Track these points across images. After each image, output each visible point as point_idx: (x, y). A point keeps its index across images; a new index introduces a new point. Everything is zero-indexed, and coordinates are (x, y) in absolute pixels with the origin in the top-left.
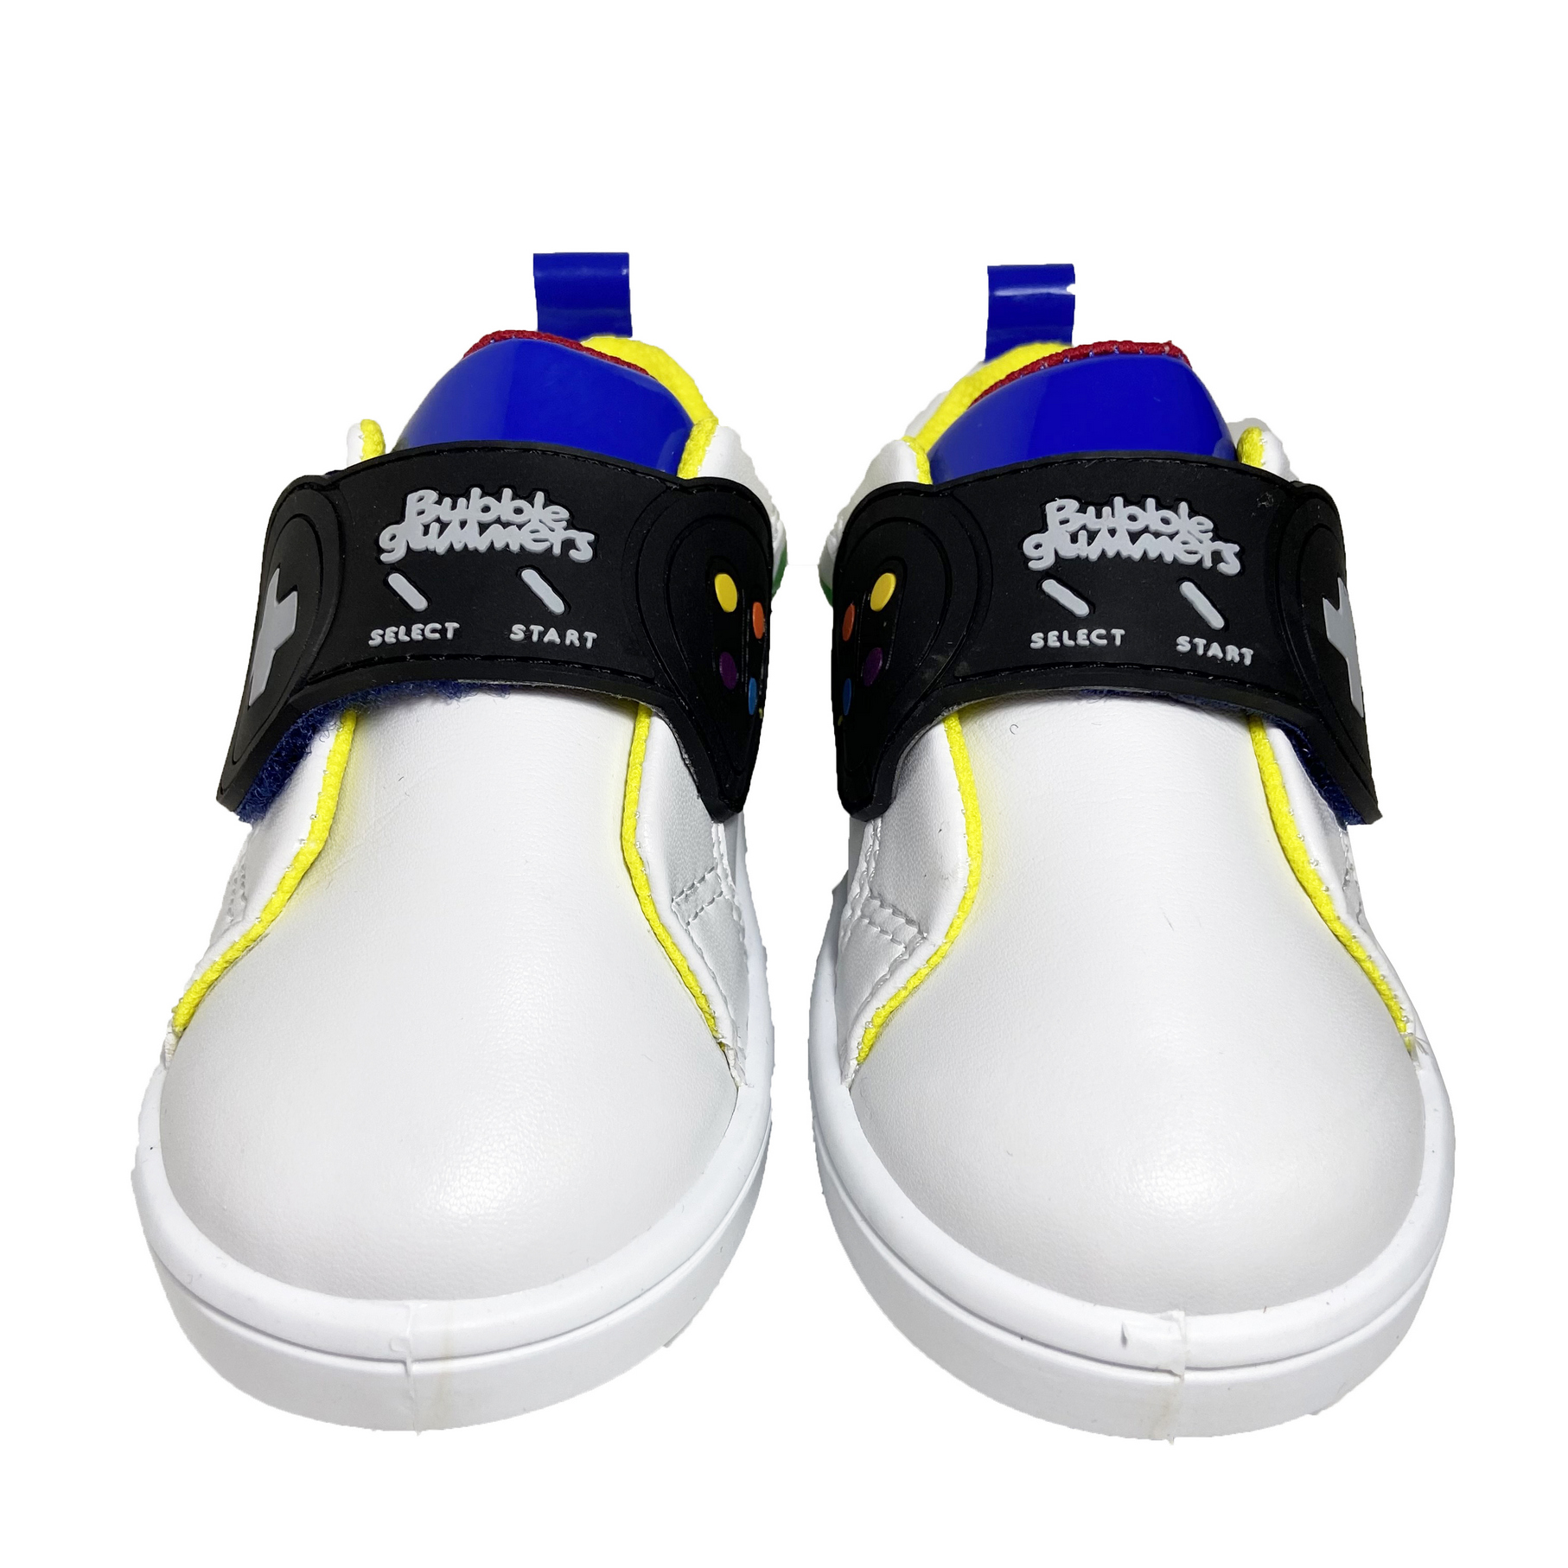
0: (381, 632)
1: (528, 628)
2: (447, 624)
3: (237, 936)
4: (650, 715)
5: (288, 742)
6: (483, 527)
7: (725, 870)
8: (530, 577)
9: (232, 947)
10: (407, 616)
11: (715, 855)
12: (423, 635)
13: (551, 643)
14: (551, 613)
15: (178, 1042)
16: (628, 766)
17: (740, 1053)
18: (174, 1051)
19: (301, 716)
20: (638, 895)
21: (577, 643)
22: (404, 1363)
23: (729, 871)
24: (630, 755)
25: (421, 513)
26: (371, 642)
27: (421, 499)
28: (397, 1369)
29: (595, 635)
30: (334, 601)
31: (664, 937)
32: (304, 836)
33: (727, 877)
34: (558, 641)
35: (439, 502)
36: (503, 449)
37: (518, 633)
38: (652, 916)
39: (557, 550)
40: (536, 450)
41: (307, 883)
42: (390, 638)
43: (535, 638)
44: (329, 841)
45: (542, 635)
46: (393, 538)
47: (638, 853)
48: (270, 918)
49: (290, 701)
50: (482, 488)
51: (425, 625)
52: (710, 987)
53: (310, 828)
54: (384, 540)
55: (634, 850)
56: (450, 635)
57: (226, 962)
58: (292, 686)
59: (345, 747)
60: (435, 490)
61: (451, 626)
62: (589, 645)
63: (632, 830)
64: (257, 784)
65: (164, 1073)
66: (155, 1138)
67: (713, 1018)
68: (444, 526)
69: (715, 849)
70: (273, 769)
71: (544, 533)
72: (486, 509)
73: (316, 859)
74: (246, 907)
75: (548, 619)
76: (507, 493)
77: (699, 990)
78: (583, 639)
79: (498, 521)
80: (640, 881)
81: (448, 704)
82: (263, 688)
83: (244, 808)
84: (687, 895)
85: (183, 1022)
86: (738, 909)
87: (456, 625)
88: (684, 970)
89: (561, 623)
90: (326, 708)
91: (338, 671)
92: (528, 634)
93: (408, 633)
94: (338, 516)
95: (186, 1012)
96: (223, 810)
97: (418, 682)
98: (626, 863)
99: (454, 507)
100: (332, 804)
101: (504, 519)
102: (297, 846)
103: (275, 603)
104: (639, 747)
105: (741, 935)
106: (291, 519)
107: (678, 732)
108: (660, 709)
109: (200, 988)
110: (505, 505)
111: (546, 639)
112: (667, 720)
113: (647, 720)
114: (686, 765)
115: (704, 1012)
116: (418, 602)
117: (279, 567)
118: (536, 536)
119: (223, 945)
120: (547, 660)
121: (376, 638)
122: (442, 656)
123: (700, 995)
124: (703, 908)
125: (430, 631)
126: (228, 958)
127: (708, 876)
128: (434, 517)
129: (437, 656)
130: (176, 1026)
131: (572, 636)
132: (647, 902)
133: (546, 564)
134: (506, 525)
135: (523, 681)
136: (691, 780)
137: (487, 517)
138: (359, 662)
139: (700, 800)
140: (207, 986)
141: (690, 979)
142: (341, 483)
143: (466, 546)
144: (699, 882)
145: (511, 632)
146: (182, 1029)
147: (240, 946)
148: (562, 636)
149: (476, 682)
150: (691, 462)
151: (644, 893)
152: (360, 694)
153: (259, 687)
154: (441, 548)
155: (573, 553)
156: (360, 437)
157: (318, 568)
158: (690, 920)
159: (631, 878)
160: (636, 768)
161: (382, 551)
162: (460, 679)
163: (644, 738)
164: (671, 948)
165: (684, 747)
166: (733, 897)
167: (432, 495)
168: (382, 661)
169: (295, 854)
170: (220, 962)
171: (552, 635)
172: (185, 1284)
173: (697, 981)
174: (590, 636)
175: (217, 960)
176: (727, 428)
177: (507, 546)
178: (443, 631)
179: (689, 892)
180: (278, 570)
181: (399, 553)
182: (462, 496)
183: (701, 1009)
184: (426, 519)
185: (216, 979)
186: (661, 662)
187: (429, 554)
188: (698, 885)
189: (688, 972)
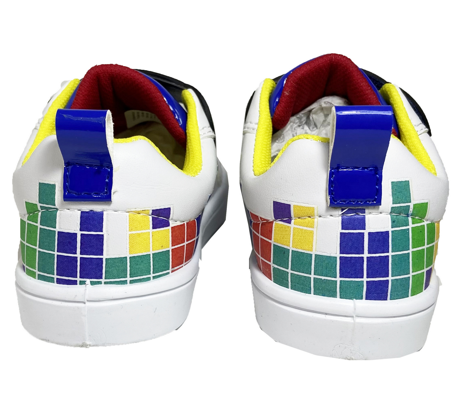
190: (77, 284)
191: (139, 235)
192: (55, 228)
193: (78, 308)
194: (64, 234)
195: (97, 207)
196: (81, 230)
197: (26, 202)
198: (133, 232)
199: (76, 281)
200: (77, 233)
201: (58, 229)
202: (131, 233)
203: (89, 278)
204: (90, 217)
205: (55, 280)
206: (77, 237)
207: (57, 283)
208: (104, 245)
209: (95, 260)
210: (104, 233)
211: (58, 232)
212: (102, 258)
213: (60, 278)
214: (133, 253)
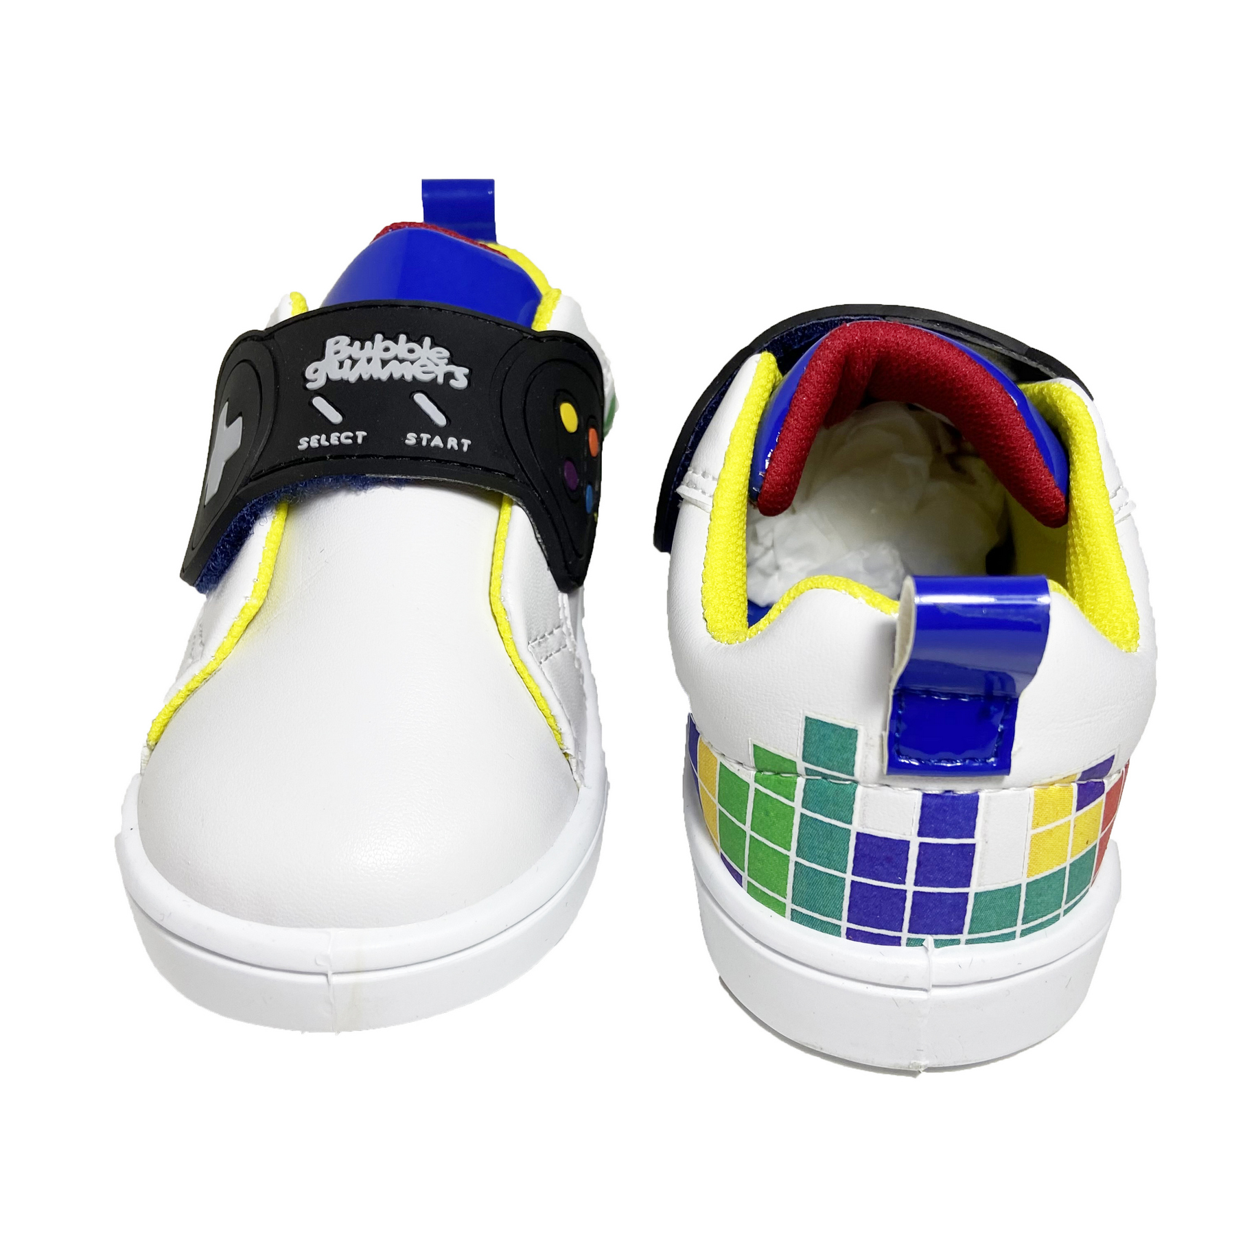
0: (307, 439)
1: (418, 436)
2: (357, 433)
3: (197, 670)
4: (511, 503)
5: (235, 526)
6: (384, 363)
7: (568, 629)
8: (421, 399)
9: (193, 680)
10: (328, 427)
11: (561, 617)
12: (339, 440)
13: (436, 447)
14: (436, 426)
15: (151, 754)
16: (495, 542)
17: (580, 763)
18: (148, 761)
19: (245, 506)
20: (502, 638)
21: (456, 448)
22: (326, 975)
23: (571, 631)
24: (496, 535)
25: (337, 352)
26: (299, 447)
27: (337, 343)
28: (322, 979)
29: (469, 442)
30: (271, 419)
31: (522, 670)
32: (249, 594)
33: (570, 634)
34: (441, 445)
35: (351, 345)
36: (400, 306)
37: (411, 439)
38: (513, 653)
39: (440, 380)
40: (425, 307)
41: (249, 631)
42: (314, 444)
43: (424, 443)
44: (267, 600)
45: (429, 441)
46: (316, 371)
47: (503, 605)
48: (222, 656)
49: (238, 494)
50: (383, 334)
51: (341, 434)
52: (557, 709)
53: (253, 589)
54: (309, 373)
55: (499, 603)
56: (360, 441)
57: (189, 691)
58: (240, 482)
59: (280, 531)
60: (348, 335)
61: (361, 435)
62: (465, 449)
63: (498, 588)
64: (212, 560)
65: (140, 778)
66: (134, 822)
67: (560, 734)
68: (354, 362)
69: (561, 612)
70: (223, 546)
71: (431, 367)
72: (387, 349)
73: (257, 613)
74: (203, 650)
75: (434, 429)
76: (403, 338)
77: (549, 712)
78: (460, 445)
79: (396, 358)
80: (504, 626)
81: (357, 495)
82: (216, 490)
83: (201, 581)
84: (539, 642)
85: (155, 737)
86: (579, 660)
87: (365, 434)
88: (537, 696)
89: (444, 433)
90: (265, 498)
91: (274, 470)
92: (419, 440)
93: (328, 439)
94: (273, 358)
95: (158, 729)
96: (185, 584)
97: (335, 477)
98: (493, 613)
99: (362, 348)
100: (269, 572)
101: (400, 356)
102: (242, 602)
103: (225, 427)
104: (502, 527)
105: (581, 680)
106: (239, 363)
107: (533, 517)
108: (519, 499)
109: (168, 712)
110: (402, 346)
111: (432, 444)
112: (524, 507)
113: (509, 509)
114: (539, 543)
115: (553, 729)
116: (335, 417)
117: (228, 401)
118: (425, 369)
119: (187, 677)
120: (433, 459)
121: (303, 444)
122: (353, 456)
123: (550, 716)
124: (551, 655)
125: (345, 438)
126: (190, 687)
127: (556, 631)
128: (347, 355)
129: (350, 456)
130: (150, 741)
131: (452, 442)
132: (509, 642)
133: (434, 390)
134: (401, 361)
135: (416, 475)
136: (542, 555)
137: (387, 356)
138: (291, 462)
139: (549, 572)
140: (173, 709)
141: (542, 703)
142: (276, 334)
143: (371, 377)
144: (549, 634)
145: (406, 438)
146: (154, 743)
147: (199, 679)
148: (445, 442)
149: (380, 476)
150: (541, 320)
151: (506, 635)
152: (291, 487)
153: (213, 489)
154: (353, 378)
155: (452, 382)
156: (290, 303)
157: (258, 397)
158: (542, 661)
159: (497, 625)
160: (501, 543)
161: (307, 381)
162: (367, 473)
163: (507, 521)
164: (528, 679)
165: (538, 529)
166: (575, 650)
167: (345, 340)
168: (307, 461)
169: (241, 608)
170: (184, 692)
171: (437, 441)
172: (158, 922)
173: (547, 705)
174: (466, 443)
175: (182, 689)
176: (570, 298)
177: (403, 376)
178: (355, 438)
179: (541, 640)
180: (227, 403)
181: (321, 382)
182: (369, 340)
183: (551, 727)
184: (342, 356)
185: (181, 704)
186: (520, 463)
187: (343, 383)
188: (548, 636)
189: (541, 698)
190: (900, 945)
191: (1050, 832)
192: (850, 823)
193: (911, 1002)
194: (874, 841)
195: (963, 787)
196: (920, 834)
197: (754, 745)
198: (1040, 830)
199: (900, 938)
200: (909, 842)
201: (856, 827)
202: (1035, 831)
203: (930, 934)
204: (945, 808)
205: (844, 931)
206: (909, 848)
207: (848, 938)
208: (974, 866)
209: (950, 897)
210: (978, 839)
211: (858, 834)
212: (968, 893)
213: (856, 929)
214: (1033, 874)
